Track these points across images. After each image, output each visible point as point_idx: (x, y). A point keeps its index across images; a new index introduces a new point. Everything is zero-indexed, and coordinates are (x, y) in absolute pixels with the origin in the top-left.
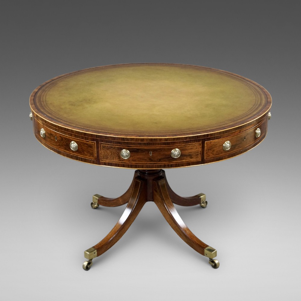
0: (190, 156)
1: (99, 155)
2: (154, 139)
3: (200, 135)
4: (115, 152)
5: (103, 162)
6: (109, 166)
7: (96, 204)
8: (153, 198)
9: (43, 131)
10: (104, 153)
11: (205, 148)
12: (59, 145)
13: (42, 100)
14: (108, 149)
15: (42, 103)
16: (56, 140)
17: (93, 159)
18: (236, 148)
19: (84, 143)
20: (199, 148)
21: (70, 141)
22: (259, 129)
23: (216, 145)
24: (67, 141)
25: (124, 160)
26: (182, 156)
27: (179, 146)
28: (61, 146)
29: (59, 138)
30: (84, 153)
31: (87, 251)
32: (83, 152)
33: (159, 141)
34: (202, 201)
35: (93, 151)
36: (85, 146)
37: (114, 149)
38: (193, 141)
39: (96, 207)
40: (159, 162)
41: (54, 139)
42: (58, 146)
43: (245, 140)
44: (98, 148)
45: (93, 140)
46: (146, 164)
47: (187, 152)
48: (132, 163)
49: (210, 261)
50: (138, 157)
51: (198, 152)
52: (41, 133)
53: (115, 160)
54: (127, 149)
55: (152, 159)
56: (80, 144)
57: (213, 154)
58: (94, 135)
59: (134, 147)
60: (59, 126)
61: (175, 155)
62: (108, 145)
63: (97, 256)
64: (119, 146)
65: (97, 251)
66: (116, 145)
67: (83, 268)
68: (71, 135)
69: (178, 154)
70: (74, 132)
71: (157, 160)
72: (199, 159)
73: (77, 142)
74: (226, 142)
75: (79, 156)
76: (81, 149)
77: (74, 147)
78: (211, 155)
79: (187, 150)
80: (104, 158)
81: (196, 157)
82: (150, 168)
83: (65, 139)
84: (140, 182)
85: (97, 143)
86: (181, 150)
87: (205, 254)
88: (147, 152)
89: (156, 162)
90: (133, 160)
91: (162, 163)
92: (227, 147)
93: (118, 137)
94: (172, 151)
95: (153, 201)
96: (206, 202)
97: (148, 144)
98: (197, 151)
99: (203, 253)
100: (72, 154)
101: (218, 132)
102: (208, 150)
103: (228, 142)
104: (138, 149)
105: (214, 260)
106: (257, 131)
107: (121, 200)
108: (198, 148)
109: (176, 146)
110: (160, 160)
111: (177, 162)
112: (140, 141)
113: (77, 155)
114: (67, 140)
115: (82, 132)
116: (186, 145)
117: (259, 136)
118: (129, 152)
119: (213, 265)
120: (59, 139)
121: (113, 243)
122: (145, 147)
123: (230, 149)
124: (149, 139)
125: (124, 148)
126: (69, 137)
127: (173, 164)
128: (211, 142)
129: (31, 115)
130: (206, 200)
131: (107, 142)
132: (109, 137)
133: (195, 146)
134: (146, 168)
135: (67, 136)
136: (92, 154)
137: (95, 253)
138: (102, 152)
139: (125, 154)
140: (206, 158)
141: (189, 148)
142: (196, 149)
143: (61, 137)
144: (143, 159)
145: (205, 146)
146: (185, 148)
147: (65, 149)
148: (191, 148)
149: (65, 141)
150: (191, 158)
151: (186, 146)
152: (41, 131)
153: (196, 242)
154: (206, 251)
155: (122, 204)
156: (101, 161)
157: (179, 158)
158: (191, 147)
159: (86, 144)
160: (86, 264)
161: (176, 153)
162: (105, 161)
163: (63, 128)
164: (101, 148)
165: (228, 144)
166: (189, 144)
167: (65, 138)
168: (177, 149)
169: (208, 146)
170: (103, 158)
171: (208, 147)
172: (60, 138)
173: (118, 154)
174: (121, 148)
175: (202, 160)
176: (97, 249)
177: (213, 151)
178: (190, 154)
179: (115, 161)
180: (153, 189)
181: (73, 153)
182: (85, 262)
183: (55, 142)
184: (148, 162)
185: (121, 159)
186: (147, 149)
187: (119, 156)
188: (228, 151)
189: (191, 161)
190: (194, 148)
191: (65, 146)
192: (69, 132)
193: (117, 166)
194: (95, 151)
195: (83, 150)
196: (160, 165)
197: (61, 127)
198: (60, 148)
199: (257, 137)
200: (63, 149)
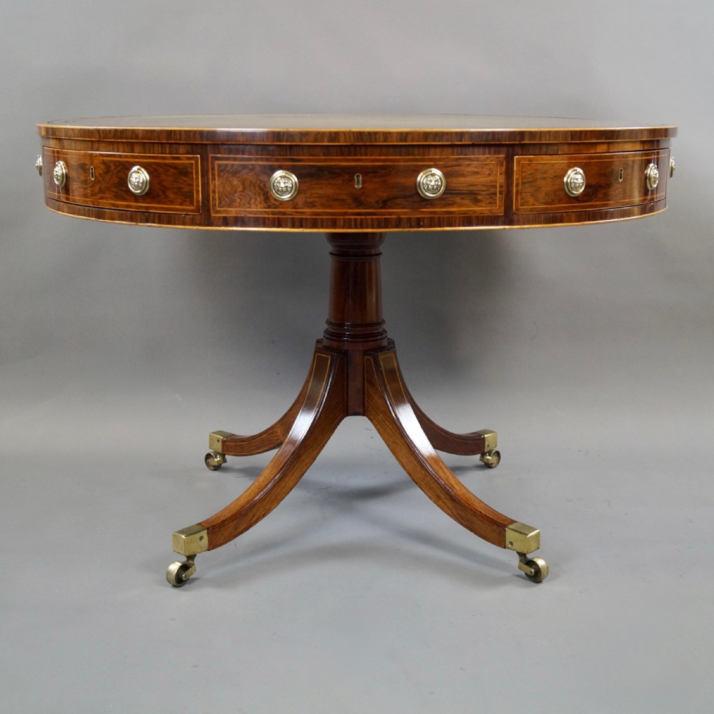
0: (473, 196)
1: (208, 195)
2: (369, 133)
3: (502, 132)
4: (254, 182)
5: (219, 218)
6: (236, 226)
7: (218, 455)
8: (364, 405)
9: (60, 169)
10: (224, 187)
11: (515, 177)
12: (101, 191)
14: (235, 173)
16: (93, 179)
17: (193, 211)
18: (600, 195)
19: (165, 164)
20: (496, 174)
21: (127, 167)
22: (655, 166)
23: (546, 172)
24: (119, 171)
25: (282, 203)
26: (449, 192)
27: (440, 160)
28: (104, 193)
29: (101, 169)
30: (167, 196)
31: (182, 532)
32: (164, 192)
33: (382, 139)
34: (488, 446)
35: (192, 185)
36: (169, 173)
37: (251, 170)
38: (481, 150)
39: (216, 464)
40: (381, 208)
41: (89, 176)
42: (95, 194)
43: (620, 181)
44: (205, 174)
45: (192, 149)
46: (346, 214)
47: (461, 182)
48: (303, 213)
49: (521, 561)
50: (320, 192)
51: (495, 187)
52: (55, 173)
53: (253, 206)
54: (291, 169)
55: (362, 198)
56: (156, 171)
57: (537, 201)
58: (195, 132)
59: (310, 160)
60: (99, 130)
61: (430, 188)
62: (235, 159)
63: (209, 550)
64: (267, 160)
65: (208, 533)
66: (257, 160)
67: (169, 581)
68: (131, 147)
69: (437, 186)
70: (140, 135)
71: (377, 202)
72: (498, 209)
73: (146, 167)
74: (570, 172)
75: (152, 208)
76: (159, 186)
77: (138, 182)
78: (531, 200)
79: (463, 175)
80: (223, 203)
81: (488, 201)
82: (356, 228)
83: (116, 167)
84: (330, 357)
85: (204, 159)
86: (447, 174)
87: (507, 543)
88: (347, 177)
89: (375, 208)
90: (307, 203)
91: (390, 214)
92: (575, 184)
93: (263, 132)
94: (419, 177)
95: (363, 415)
97: (351, 150)
98: (491, 181)
99: (500, 542)
100: (135, 207)
101: (549, 132)
102: (524, 183)
103: (579, 170)
104: (321, 169)
105: (534, 558)
106: (649, 170)
107: (279, 430)
108: (494, 173)
109: (430, 160)
110: (385, 203)
111: (435, 212)
112: (326, 139)
113: (147, 208)
114: (120, 167)
115: (162, 130)
116: (460, 158)
117: (655, 186)
119: (531, 572)
120: (101, 172)
121: (253, 516)
122: (340, 160)
123: (582, 194)
124: (353, 132)
125: (280, 168)
126: (126, 157)
127: (423, 218)
128: (530, 160)
130: (497, 449)
131: (231, 149)
132: (238, 133)
133: (486, 164)
134: (344, 227)
135: (121, 156)
137: (201, 538)
138: (216, 184)
139: (284, 183)
140: (518, 209)
141: (471, 169)
142: (489, 175)
143: (104, 163)
144: (337, 200)
145: (515, 169)
146: (457, 168)
147: (117, 197)
148: (475, 170)
149: (115, 171)
150: (476, 201)
151: (461, 162)
152: (56, 168)
153: (481, 513)
154: (510, 535)
155: (282, 439)
156: (213, 215)
157: (441, 198)
158: (476, 167)
159: (172, 166)
160: (174, 567)
161: (431, 181)
162: (225, 211)
163: (111, 130)
164: (213, 174)
165: (579, 177)
166: (470, 159)
167: (114, 162)
168: (434, 171)
169: (524, 170)
170: (220, 203)
171: (523, 174)
172: (103, 167)
173: (262, 185)
174: (271, 166)
175: (505, 212)
176: (208, 529)
177: (536, 191)
178: (471, 188)
179: (253, 209)
180: (364, 380)
181: (137, 201)
182: (173, 562)
183: (91, 185)
184: (351, 208)
185: (273, 202)
186: (346, 166)
187: (265, 193)
188: (577, 199)
189: (475, 212)
190: (484, 170)
191: (116, 187)
192: (126, 138)
193: (259, 226)
194: (198, 186)
195: (164, 186)
196: (385, 218)
197: (104, 130)
198: (102, 198)
199: (651, 187)
200: (111, 199)
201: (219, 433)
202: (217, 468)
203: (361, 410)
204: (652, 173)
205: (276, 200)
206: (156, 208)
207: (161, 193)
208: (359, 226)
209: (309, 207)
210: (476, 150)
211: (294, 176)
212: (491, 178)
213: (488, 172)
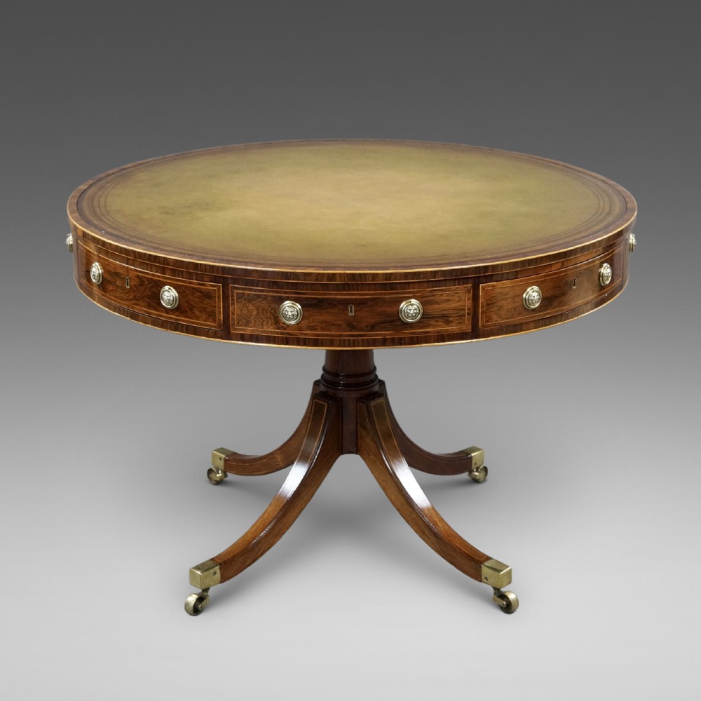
0: (445, 318)
1: (229, 316)
2: (360, 274)
3: (469, 268)
4: (266, 308)
5: (237, 334)
6: (252, 341)
7: (220, 472)
8: (357, 446)
9: (96, 269)
10: (241, 311)
11: (481, 301)
12: (135, 298)
13: (96, 203)
14: (250, 301)
15: (98, 210)
16: (128, 287)
17: (215, 327)
18: (556, 303)
19: (192, 288)
20: (465, 300)
21: (159, 285)
22: (609, 266)
23: (506, 294)
24: (153, 286)
25: (289, 326)
26: (426, 317)
27: (418, 292)
28: (138, 300)
29: (135, 282)
30: (194, 313)
31: (197, 568)
32: (191, 309)
33: (370, 279)
34: (475, 464)
35: (215, 307)
36: (196, 295)
37: (264, 299)
38: (452, 282)
39: (218, 479)
40: (371, 331)
41: (124, 284)
42: (130, 300)
43: (574, 287)
44: (225, 299)
45: (215, 279)
46: (341, 335)
47: (435, 309)
48: (306, 334)
49: (495, 594)
50: (321, 318)
51: (464, 310)
52: (92, 273)
53: (265, 327)
54: (296, 300)
55: (355, 323)
56: (185, 292)
57: (500, 317)
58: (218, 267)
59: (312, 294)
60: (134, 252)
61: (410, 315)
62: (251, 290)
63: (221, 582)
64: (277, 292)
65: (220, 568)
66: (268, 291)
67: (187, 611)
68: (163, 271)
69: (416, 313)
70: (171, 264)
71: (367, 326)
72: (467, 327)
73: (176, 287)
74: (529, 289)
75: (181, 320)
76: (186, 304)
77: (169, 300)
78: (495, 317)
79: (437, 303)
80: (241, 323)
81: (458, 322)
82: (349, 346)
83: (150, 283)
84: (326, 405)
85: (225, 287)
86: (424, 303)
87: (483, 578)
88: (342, 307)
89: (365, 331)
90: (309, 326)
91: (377, 335)
92: (532, 300)
93: (274, 272)
94: (401, 306)
95: (357, 453)
96: (485, 469)
97: (345, 287)
98: (461, 306)
99: (477, 576)
100: (165, 317)
101: (509, 263)
102: (488, 305)
103: (536, 288)
104: (322, 301)
105: (506, 592)
106: (603, 269)
107: (279, 457)
108: (463, 299)
109: (410, 293)
110: (373, 327)
111: (414, 333)
112: (325, 279)
113: (176, 319)
114: (153, 283)
115: (190, 262)
116: (435, 290)
117: (608, 282)
118: (300, 307)
119: (503, 605)
120: (136, 284)
121: (259, 550)
122: (337, 294)
123: (539, 306)
124: (347, 274)
125: (288, 299)
126: (159, 276)
127: (405, 338)
128: (493, 286)
129: (70, 240)
130: (484, 465)
131: (248, 283)
132: (253, 270)
133: (456, 293)
134: (339, 346)
135: (153, 275)
136: (212, 315)
137: (215, 573)
138: (236, 309)
139: (291, 312)
140: (483, 326)
141: (443, 298)
142: (459, 301)
143: (138, 277)
144: (333, 325)
145: (480, 295)
146: (432, 298)
147: (149, 306)
148: (447, 298)
149: (149, 286)
150: (448, 322)
151: (435, 293)
152: (93, 269)
153: (460, 549)
154: (485, 571)
155: (282, 465)
156: (232, 331)
157: (419, 322)
158: (447, 296)
159: (196, 290)
160: (192, 599)
161: (410, 310)
162: (242, 329)
163: (145, 254)
164: (233, 300)
165: (535, 294)
166: (442, 290)
167: (148, 279)
168: (414, 301)
169: (488, 294)
170: (238, 323)
171: (488, 297)
172: (138, 280)
173: (272, 311)
174: (281, 296)
175: (472, 328)
176: (220, 564)
177: (498, 309)
178: (444, 312)
179: (265, 329)
180: (357, 423)
181: (168, 313)
182: (191, 595)
183: (126, 291)
184: (345, 331)
185: (282, 325)
186: (341, 299)
187: (276, 318)
188: (534, 310)
189: (447, 330)
190: (454, 298)
191: (148, 298)
192: (159, 263)
193: (270, 343)
194: (220, 308)
195: (191, 305)
196: (373, 339)
197: (139, 252)
198: (136, 304)
199: (604, 283)
200: (145, 307)
201: (221, 450)
202: (219, 483)
203: (354, 450)
204: (605, 272)
205: (284, 323)
206: (184, 321)
207: (188, 309)
208: (352, 345)
209: (311, 330)
210: (448, 283)
211: (297, 304)
212: (460, 303)
213: (458, 299)
